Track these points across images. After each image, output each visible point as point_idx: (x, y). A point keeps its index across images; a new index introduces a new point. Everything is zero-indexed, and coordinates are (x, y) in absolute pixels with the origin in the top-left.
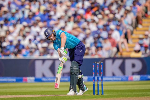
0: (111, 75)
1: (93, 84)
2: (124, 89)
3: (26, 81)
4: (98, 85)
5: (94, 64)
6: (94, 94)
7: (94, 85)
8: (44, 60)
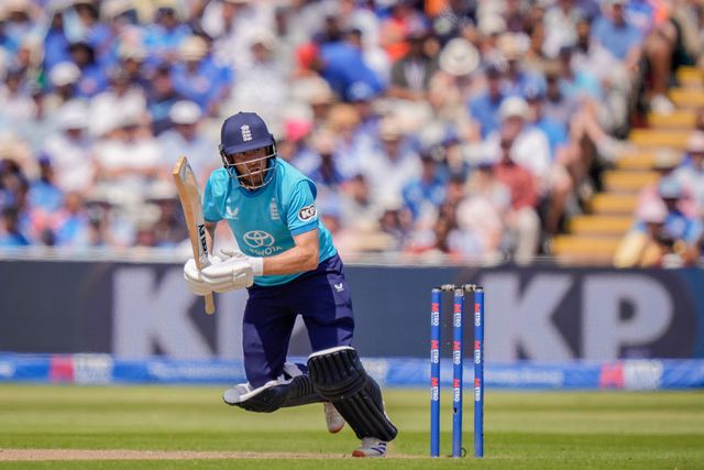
0: (508, 356)
1: (433, 401)
2: (584, 430)
3: (67, 374)
4: (458, 408)
5: (435, 298)
6: (436, 451)
7: (436, 407)
8: (161, 271)
